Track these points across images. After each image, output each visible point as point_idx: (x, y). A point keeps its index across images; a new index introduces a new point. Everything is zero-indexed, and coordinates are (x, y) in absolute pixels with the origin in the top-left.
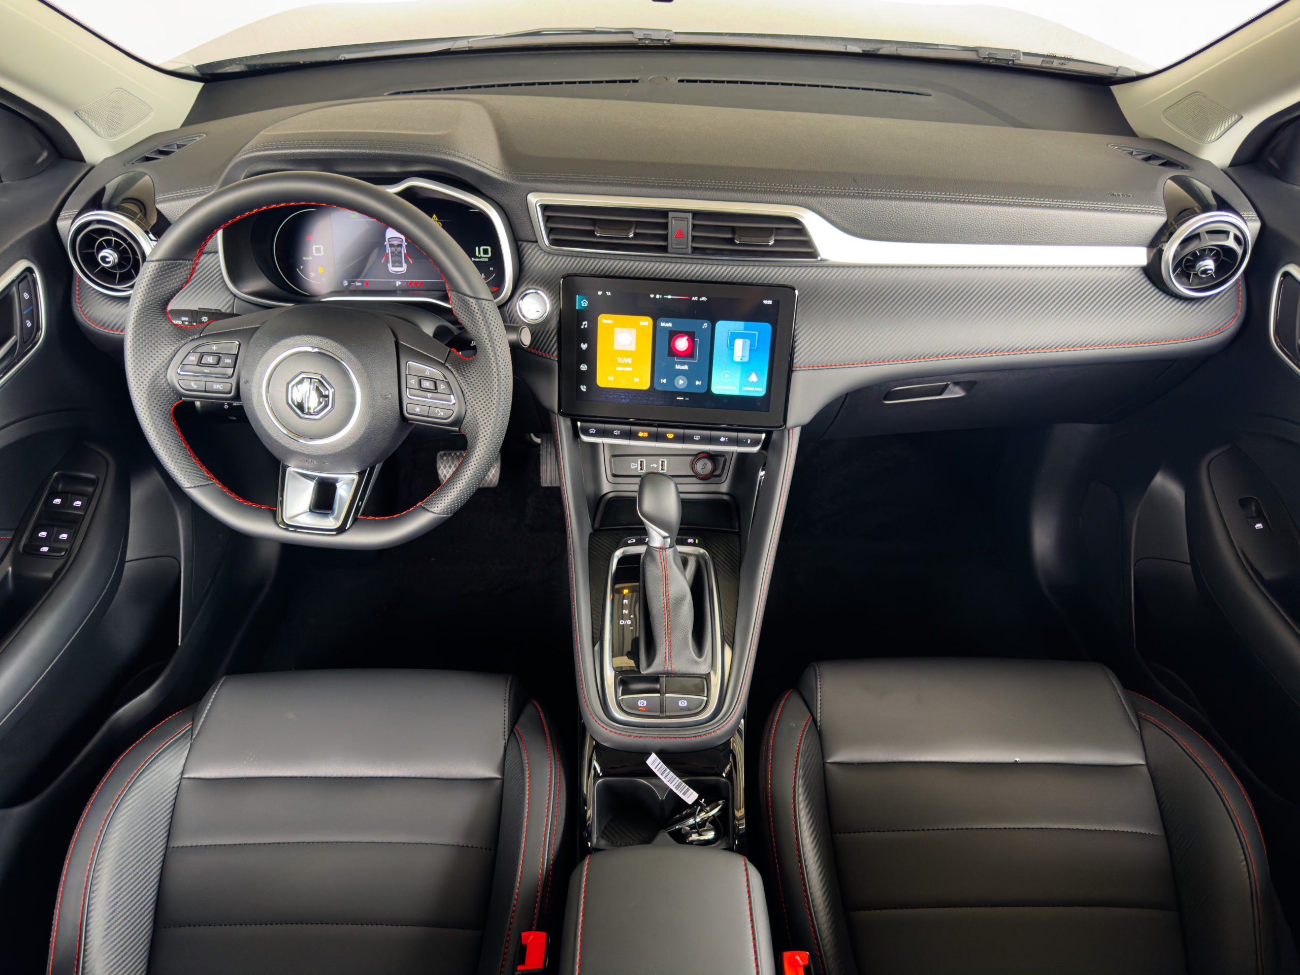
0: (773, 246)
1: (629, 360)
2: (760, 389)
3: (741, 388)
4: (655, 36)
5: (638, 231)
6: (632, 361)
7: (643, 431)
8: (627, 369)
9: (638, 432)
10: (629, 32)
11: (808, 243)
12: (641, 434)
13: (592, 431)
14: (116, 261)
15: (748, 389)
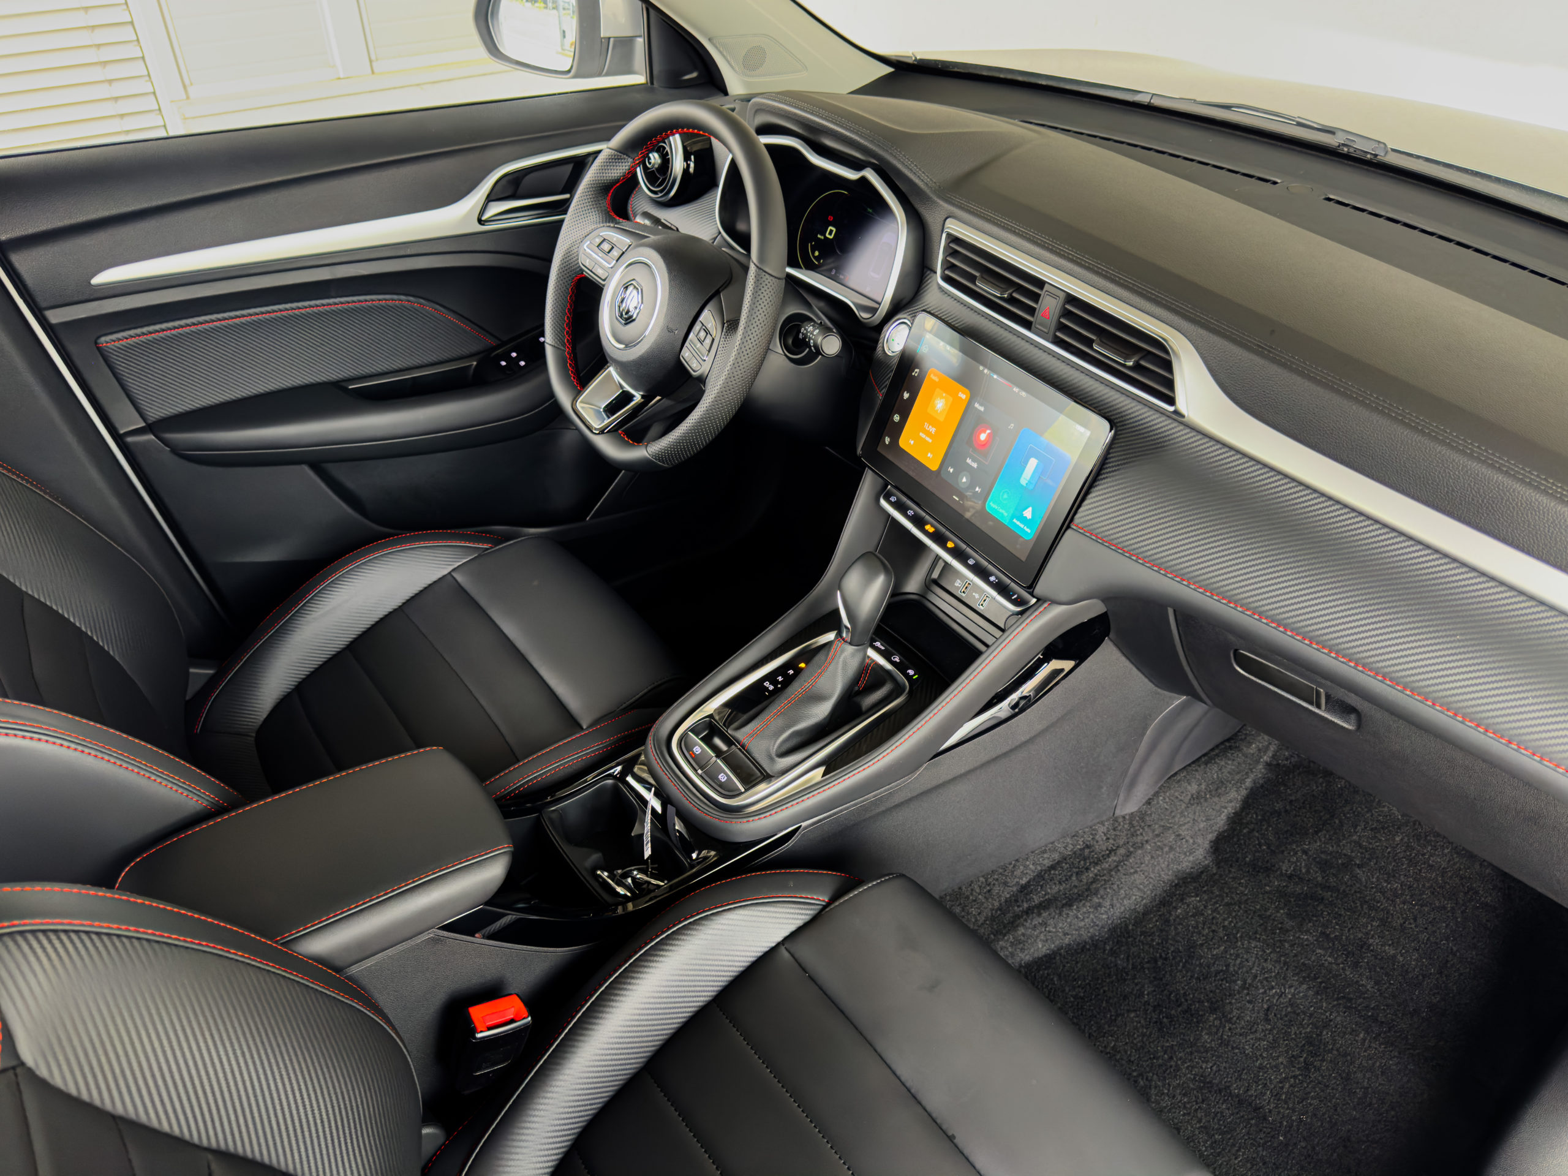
0: (1129, 368)
1: (933, 430)
2: (1029, 531)
3: (1013, 517)
4: (1360, 145)
5: (1015, 295)
6: (936, 432)
7: (932, 526)
8: (928, 439)
9: (927, 523)
10: (1330, 131)
11: (1170, 384)
12: (928, 527)
13: (893, 499)
14: (656, 166)
15: (1018, 523)
